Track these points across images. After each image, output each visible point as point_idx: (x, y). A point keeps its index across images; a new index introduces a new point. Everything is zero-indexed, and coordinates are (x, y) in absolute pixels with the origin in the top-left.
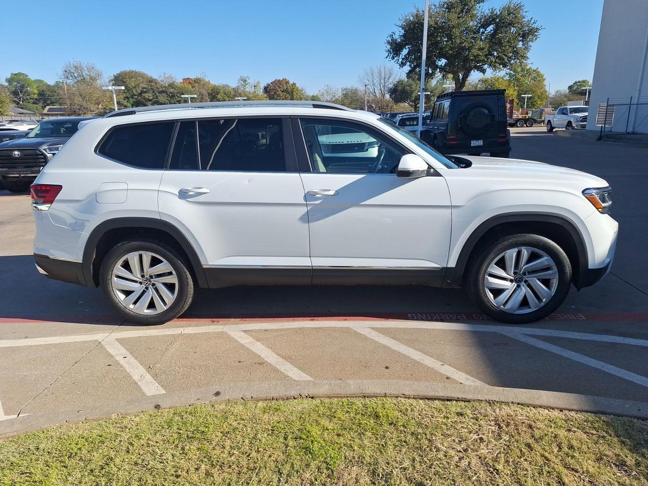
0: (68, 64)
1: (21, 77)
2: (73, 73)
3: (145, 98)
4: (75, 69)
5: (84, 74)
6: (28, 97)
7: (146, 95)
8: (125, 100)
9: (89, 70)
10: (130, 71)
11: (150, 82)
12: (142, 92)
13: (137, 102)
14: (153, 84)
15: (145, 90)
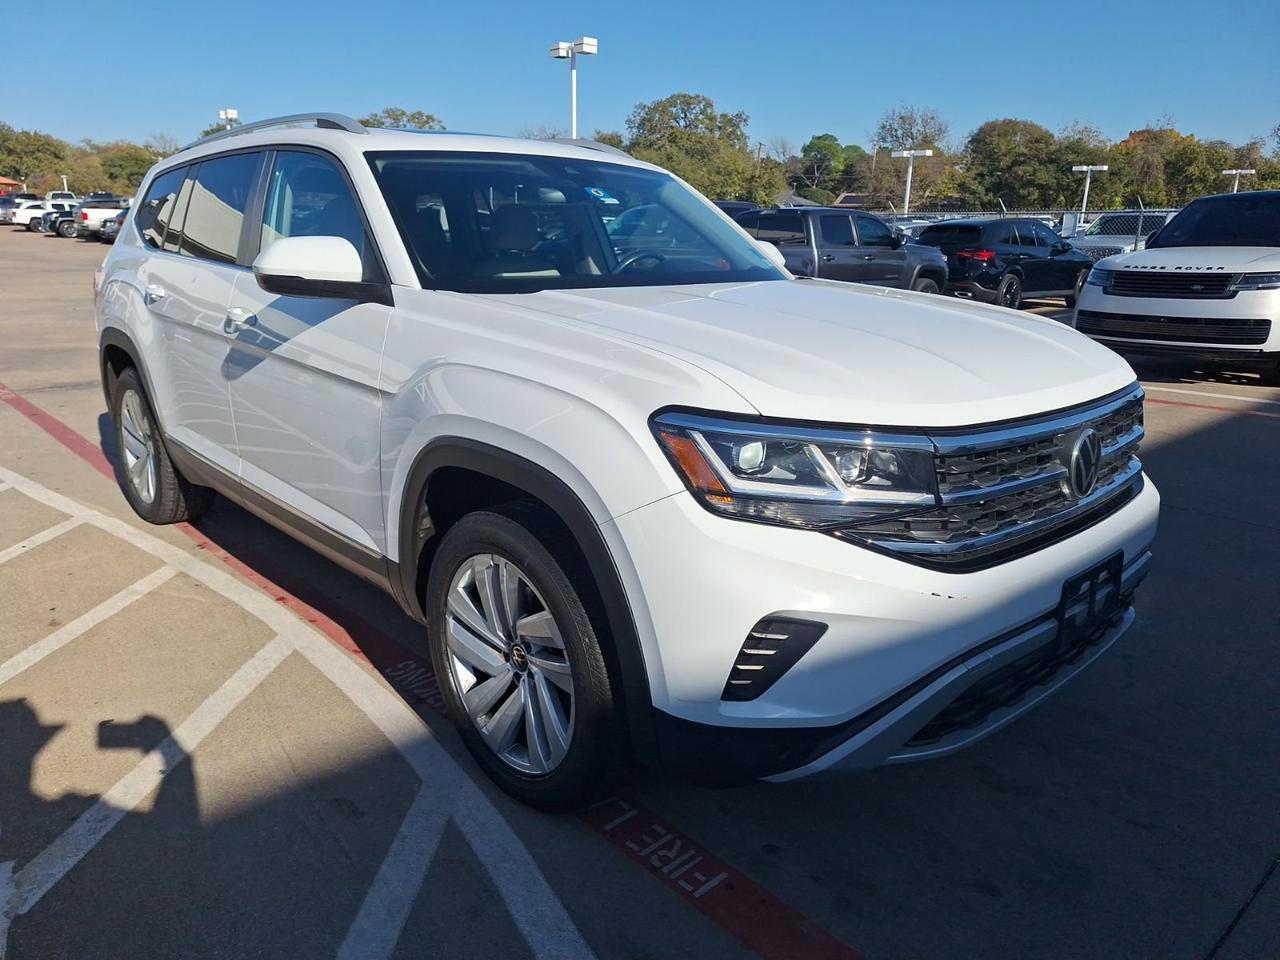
0: (890, 113)
1: (827, 142)
2: (896, 131)
3: (1017, 177)
4: (900, 121)
5: (914, 131)
6: (827, 177)
7: (1020, 170)
8: (975, 179)
9: (925, 123)
10: (1004, 121)
11: (1037, 141)
12: (1015, 163)
13: (1000, 183)
14: (1042, 145)
15: (1022, 159)
